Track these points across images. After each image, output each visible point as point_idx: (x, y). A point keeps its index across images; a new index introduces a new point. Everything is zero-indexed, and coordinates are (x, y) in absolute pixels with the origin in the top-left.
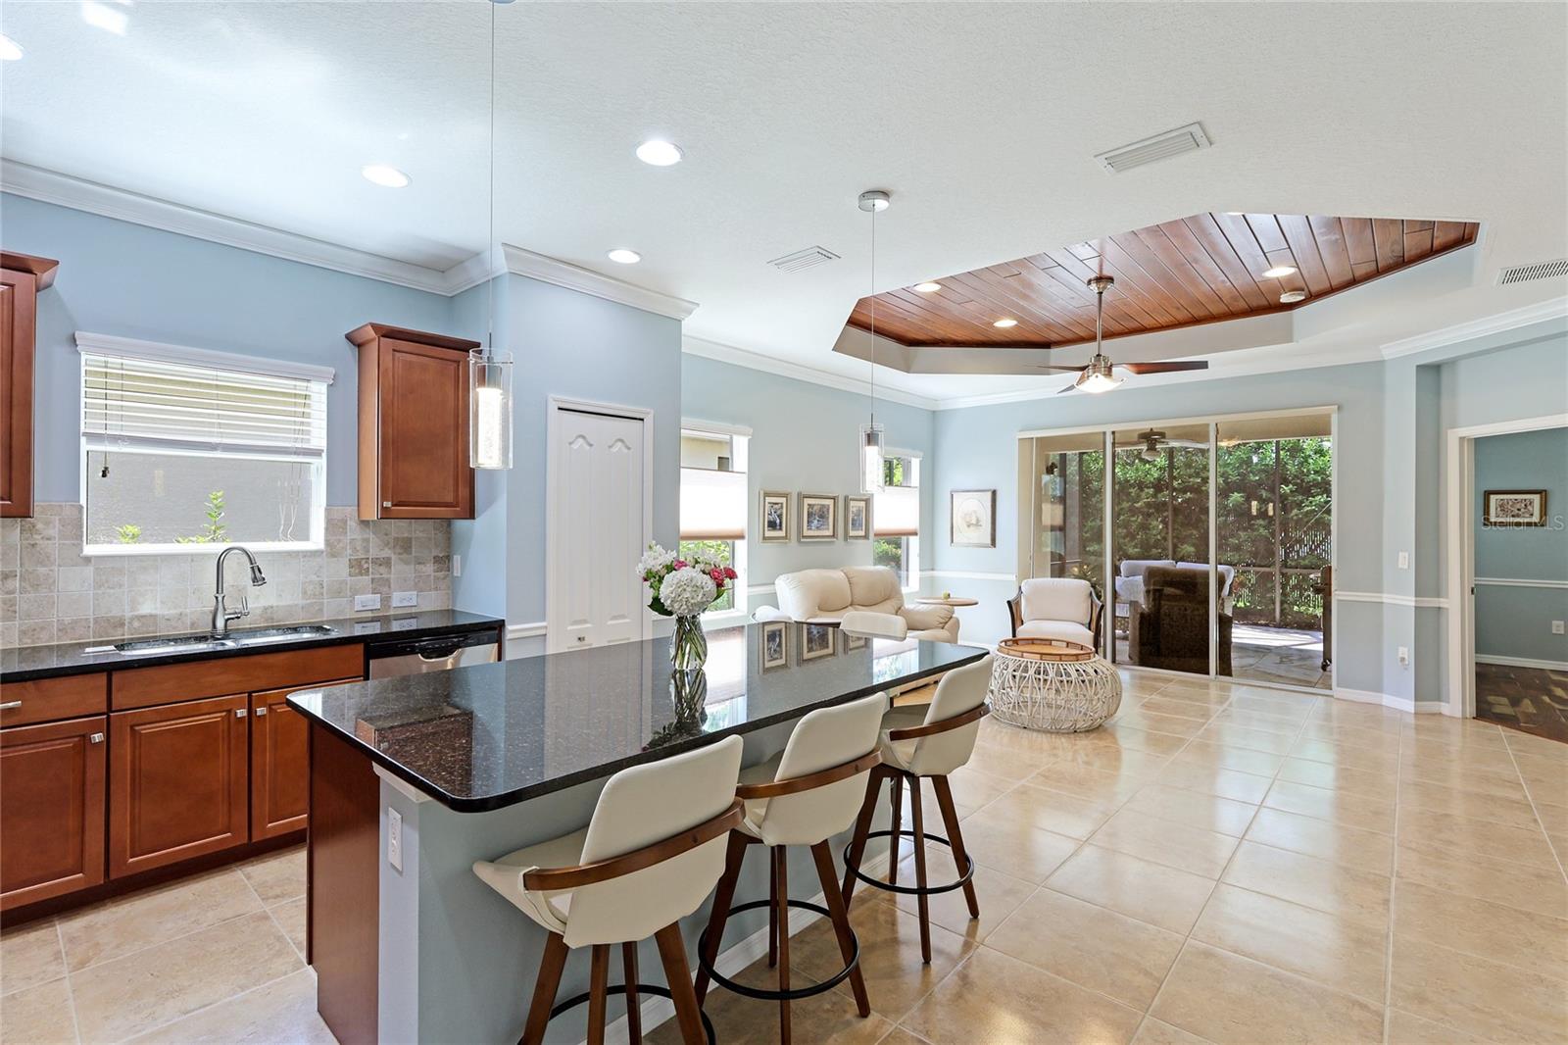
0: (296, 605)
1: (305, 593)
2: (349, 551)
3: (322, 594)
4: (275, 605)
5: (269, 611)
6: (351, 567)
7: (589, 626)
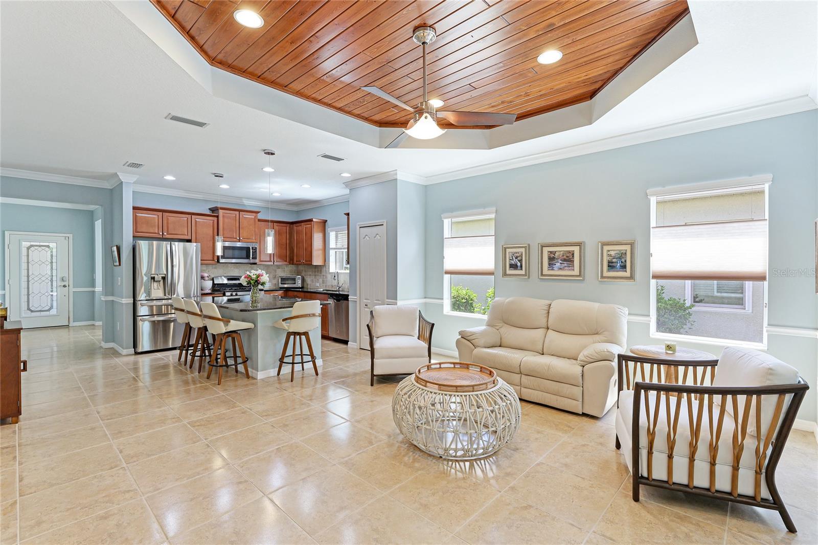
7: (369, 301)
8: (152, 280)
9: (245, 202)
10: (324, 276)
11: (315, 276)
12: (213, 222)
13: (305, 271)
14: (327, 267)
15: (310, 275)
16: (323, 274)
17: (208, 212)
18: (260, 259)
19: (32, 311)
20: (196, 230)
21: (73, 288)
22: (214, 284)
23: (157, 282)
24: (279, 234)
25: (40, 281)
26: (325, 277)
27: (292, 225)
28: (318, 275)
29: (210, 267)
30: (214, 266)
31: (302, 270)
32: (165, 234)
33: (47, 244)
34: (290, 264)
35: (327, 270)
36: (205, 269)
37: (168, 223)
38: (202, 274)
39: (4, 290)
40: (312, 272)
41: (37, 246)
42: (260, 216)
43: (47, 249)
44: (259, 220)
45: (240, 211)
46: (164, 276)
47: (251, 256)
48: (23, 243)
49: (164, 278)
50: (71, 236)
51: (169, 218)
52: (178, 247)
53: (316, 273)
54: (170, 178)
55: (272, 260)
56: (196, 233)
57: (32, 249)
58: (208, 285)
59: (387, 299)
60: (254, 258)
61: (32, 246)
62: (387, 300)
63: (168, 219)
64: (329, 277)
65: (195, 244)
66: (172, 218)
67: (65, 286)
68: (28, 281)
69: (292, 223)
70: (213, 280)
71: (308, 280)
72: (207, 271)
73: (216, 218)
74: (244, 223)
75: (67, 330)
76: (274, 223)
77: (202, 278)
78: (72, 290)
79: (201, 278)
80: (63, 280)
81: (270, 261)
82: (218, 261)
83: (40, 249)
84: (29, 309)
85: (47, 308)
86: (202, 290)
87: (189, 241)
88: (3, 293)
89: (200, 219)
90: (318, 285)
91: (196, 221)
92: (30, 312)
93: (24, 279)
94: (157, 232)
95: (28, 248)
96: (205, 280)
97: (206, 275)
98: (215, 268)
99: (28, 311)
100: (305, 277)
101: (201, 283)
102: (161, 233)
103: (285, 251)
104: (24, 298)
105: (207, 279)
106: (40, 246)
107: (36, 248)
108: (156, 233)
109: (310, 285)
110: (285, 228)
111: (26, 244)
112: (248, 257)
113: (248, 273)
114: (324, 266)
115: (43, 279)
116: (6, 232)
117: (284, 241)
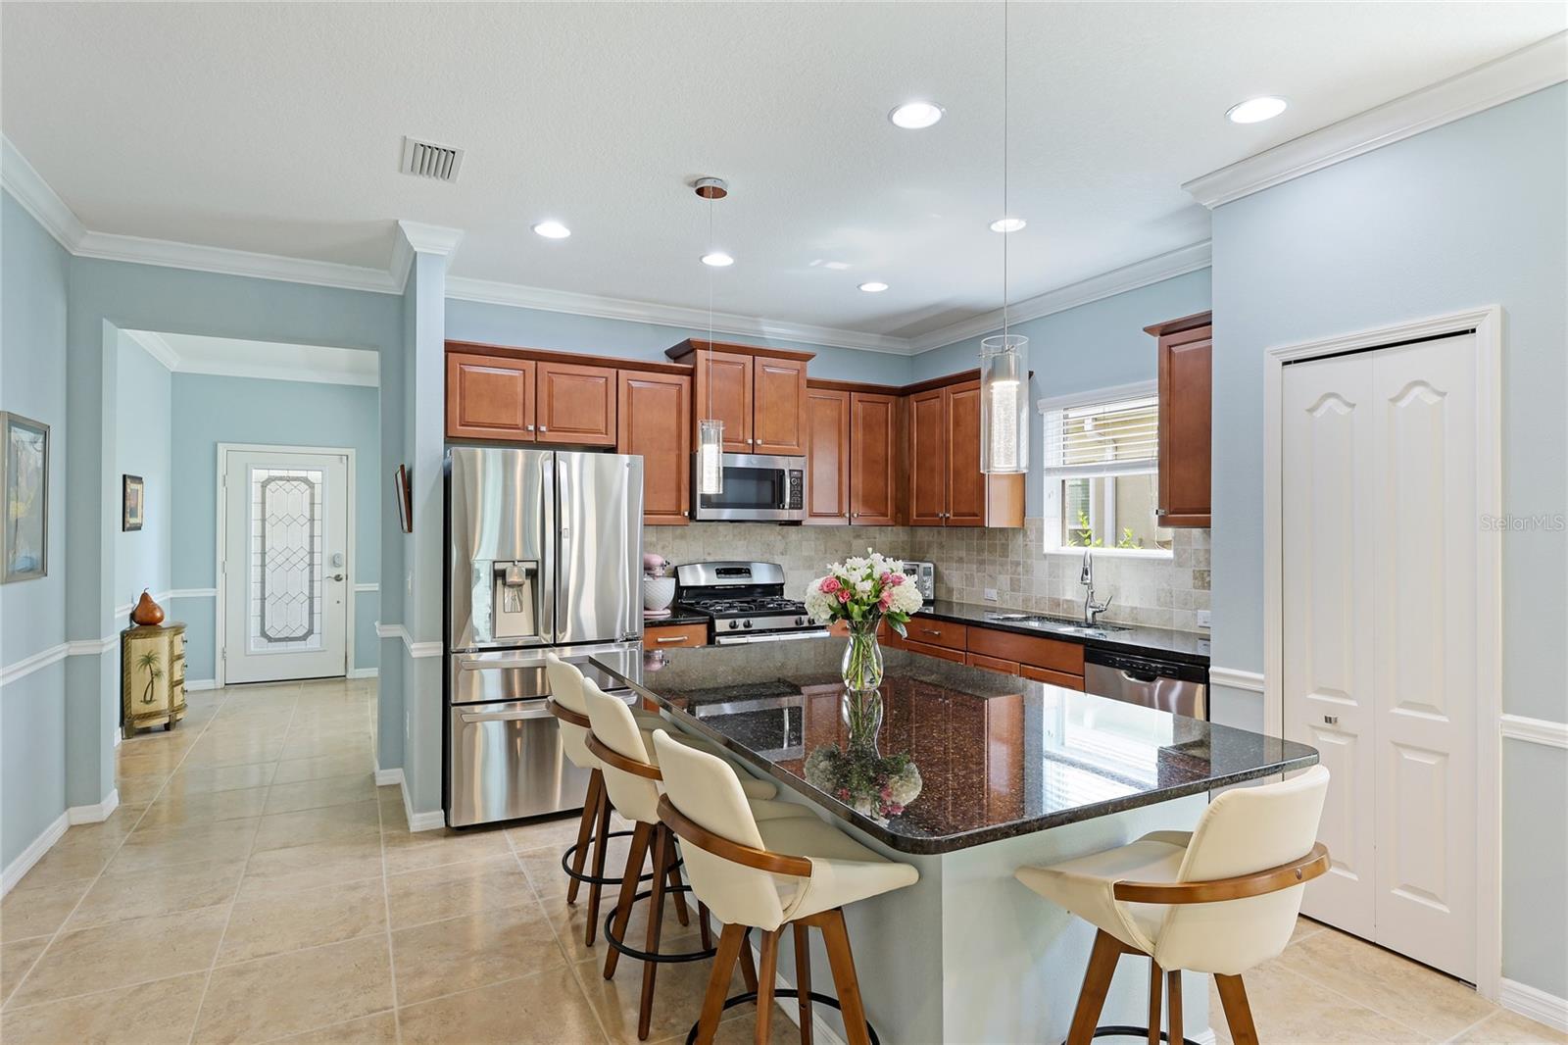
0: (1153, 610)
1: (1159, 600)
2: (1193, 562)
3: (1172, 603)
4: (1138, 606)
5: (1135, 612)
6: (1195, 578)
7: (1353, 703)
8: (499, 582)
9: (766, 329)
10: (1018, 564)
11: (982, 562)
12: (680, 392)
13: (941, 546)
14: (1032, 535)
15: (961, 560)
16: (1013, 557)
17: (664, 361)
18: (811, 509)
19: (270, 639)
20: (630, 416)
21: (357, 582)
22: (679, 589)
23: (512, 586)
24: (864, 429)
25: (287, 566)
26: (1020, 569)
27: (901, 399)
28: (993, 563)
29: (668, 533)
30: (679, 531)
31: (930, 545)
32: (543, 429)
33: (303, 474)
34: (896, 523)
35: (1032, 545)
36: (654, 539)
37: (551, 396)
38: (647, 556)
39: (215, 587)
40: (969, 549)
41: (281, 479)
42: (814, 371)
43: (303, 486)
44: (811, 384)
45: (755, 352)
46: (532, 566)
47: (788, 500)
48: (254, 470)
49: (532, 574)
50: (351, 452)
51: (555, 378)
52: (576, 467)
53: (986, 555)
54: (552, 230)
55: (845, 510)
56: (630, 425)
57: (272, 486)
58: (664, 591)
59: (1506, 711)
60: (797, 505)
61: (271, 480)
62: (1509, 717)
63: (551, 382)
64: (1040, 570)
65: (625, 458)
66: (564, 379)
67: (338, 578)
68: (263, 565)
69: (905, 392)
70: (675, 574)
71: (955, 577)
72: (659, 547)
73: (685, 380)
74: (767, 393)
75: (341, 687)
76: (850, 391)
77: (648, 568)
78: (355, 587)
79: (645, 569)
80: (334, 563)
81: (840, 515)
82: (692, 516)
83: (288, 486)
84: (264, 634)
85: (300, 633)
86: (646, 609)
87: (612, 450)
88: (212, 595)
89: (640, 381)
90: (992, 593)
91: (630, 389)
92: (266, 641)
93: (255, 560)
94: (519, 422)
95: (264, 485)
96: (653, 576)
97: (657, 560)
98: (683, 537)
99: (262, 639)
100: (942, 568)
101: (643, 584)
102: (531, 428)
103: (882, 484)
104: (255, 607)
105: (659, 571)
106: (289, 479)
107: (281, 483)
108: (519, 429)
109: (961, 591)
110: (882, 408)
111: (259, 475)
112: (777, 501)
113: (838, 569)
114: (1022, 528)
115: (294, 559)
116: (219, 445)
117: (880, 449)
